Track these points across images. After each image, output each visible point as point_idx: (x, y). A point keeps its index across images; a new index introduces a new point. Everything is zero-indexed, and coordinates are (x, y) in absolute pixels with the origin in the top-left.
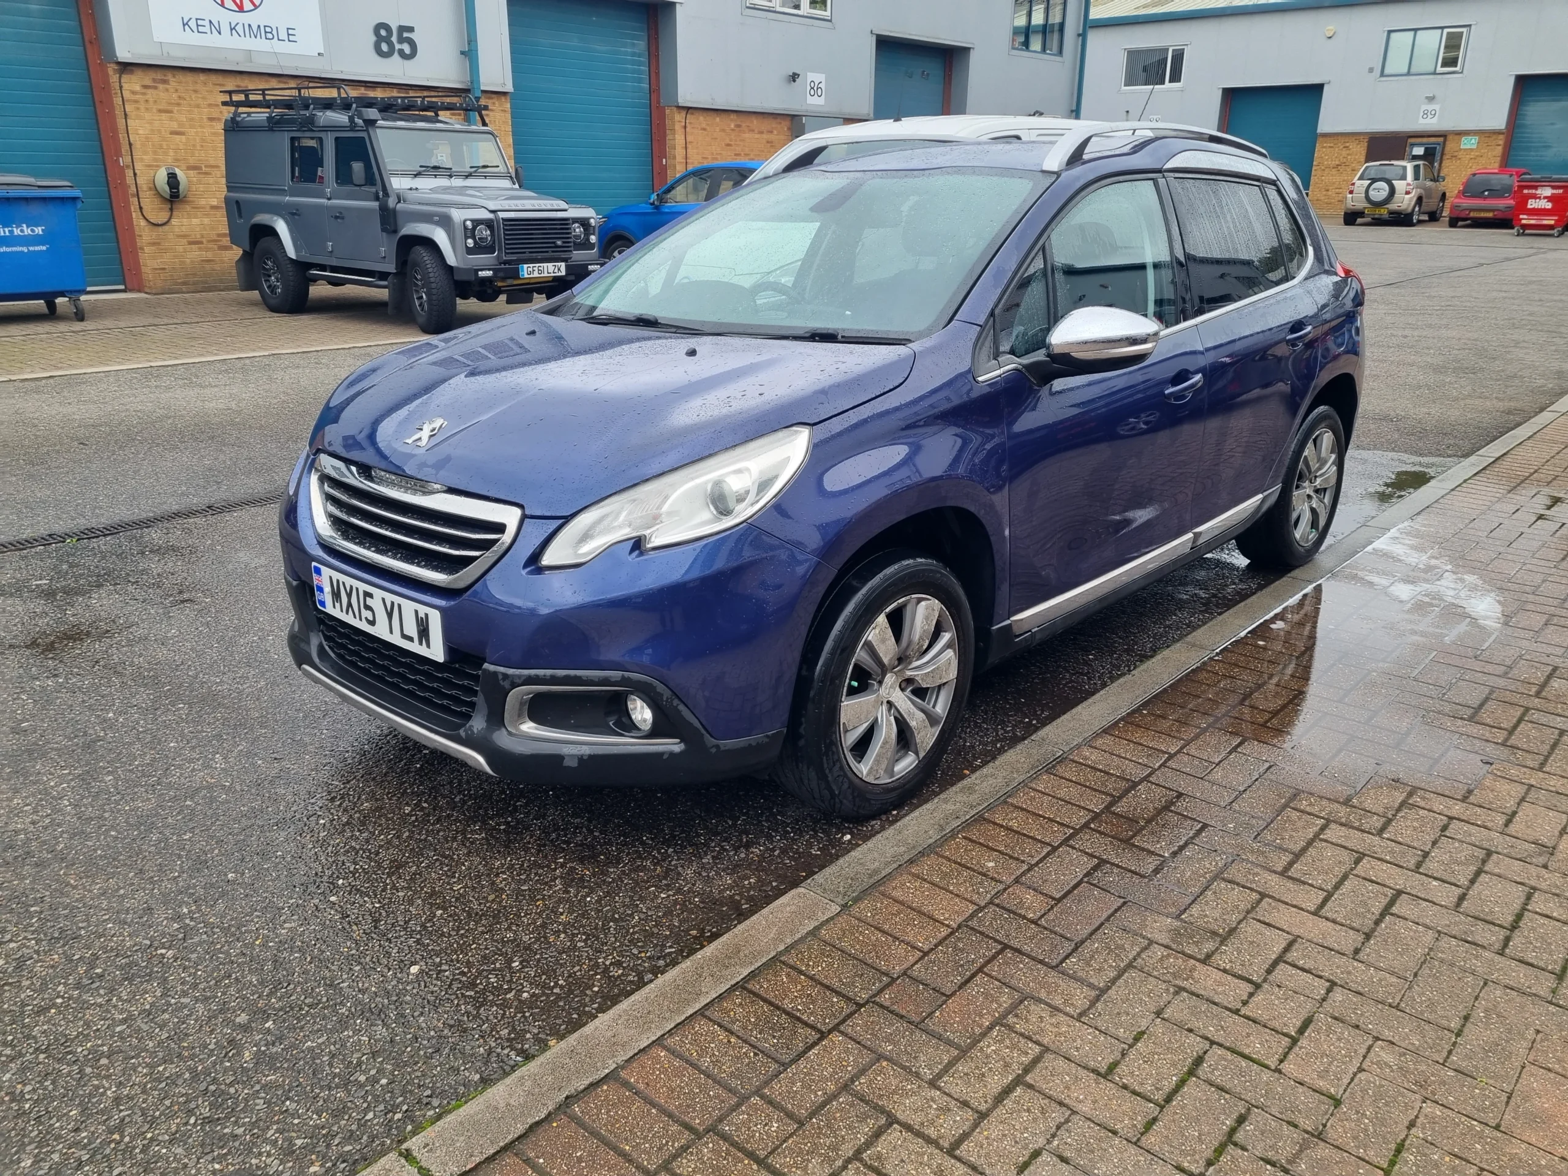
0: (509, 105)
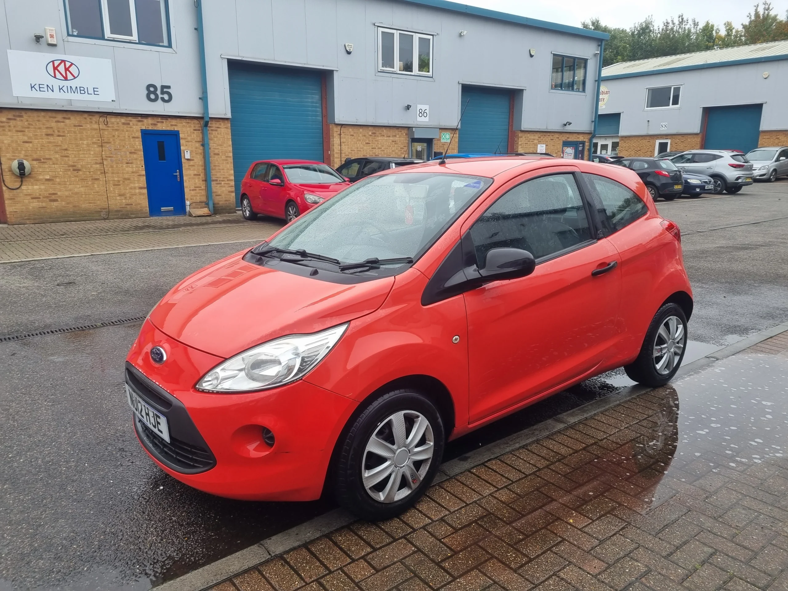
0: (229, 125)
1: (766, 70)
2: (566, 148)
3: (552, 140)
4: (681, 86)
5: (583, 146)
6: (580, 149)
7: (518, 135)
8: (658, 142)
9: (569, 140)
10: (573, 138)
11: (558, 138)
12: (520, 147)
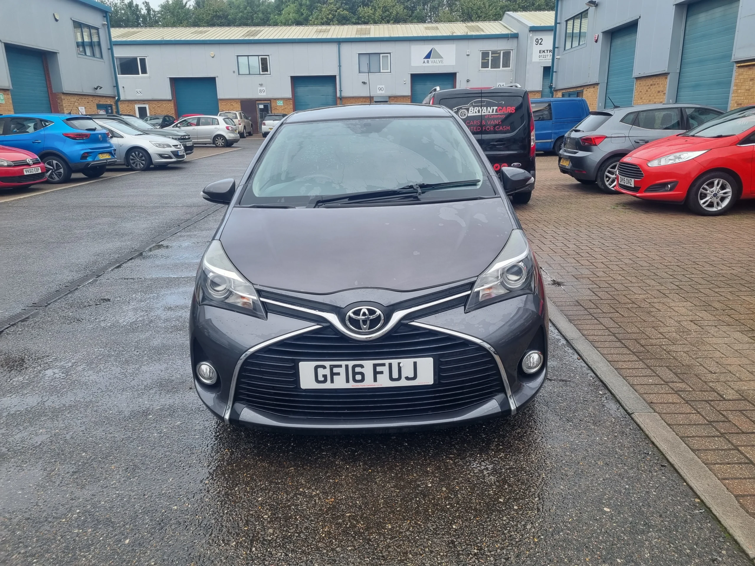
1: (212, 51)
2: (99, 110)
3: (88, 102)
4: (146, 58)
5: (112, 109)
6: (110, 111)
7: (61, 98)
8: (137, 106)
9: (101, 103)
10: (103, 102)
11: (92, 101)
12: (65, 109)
